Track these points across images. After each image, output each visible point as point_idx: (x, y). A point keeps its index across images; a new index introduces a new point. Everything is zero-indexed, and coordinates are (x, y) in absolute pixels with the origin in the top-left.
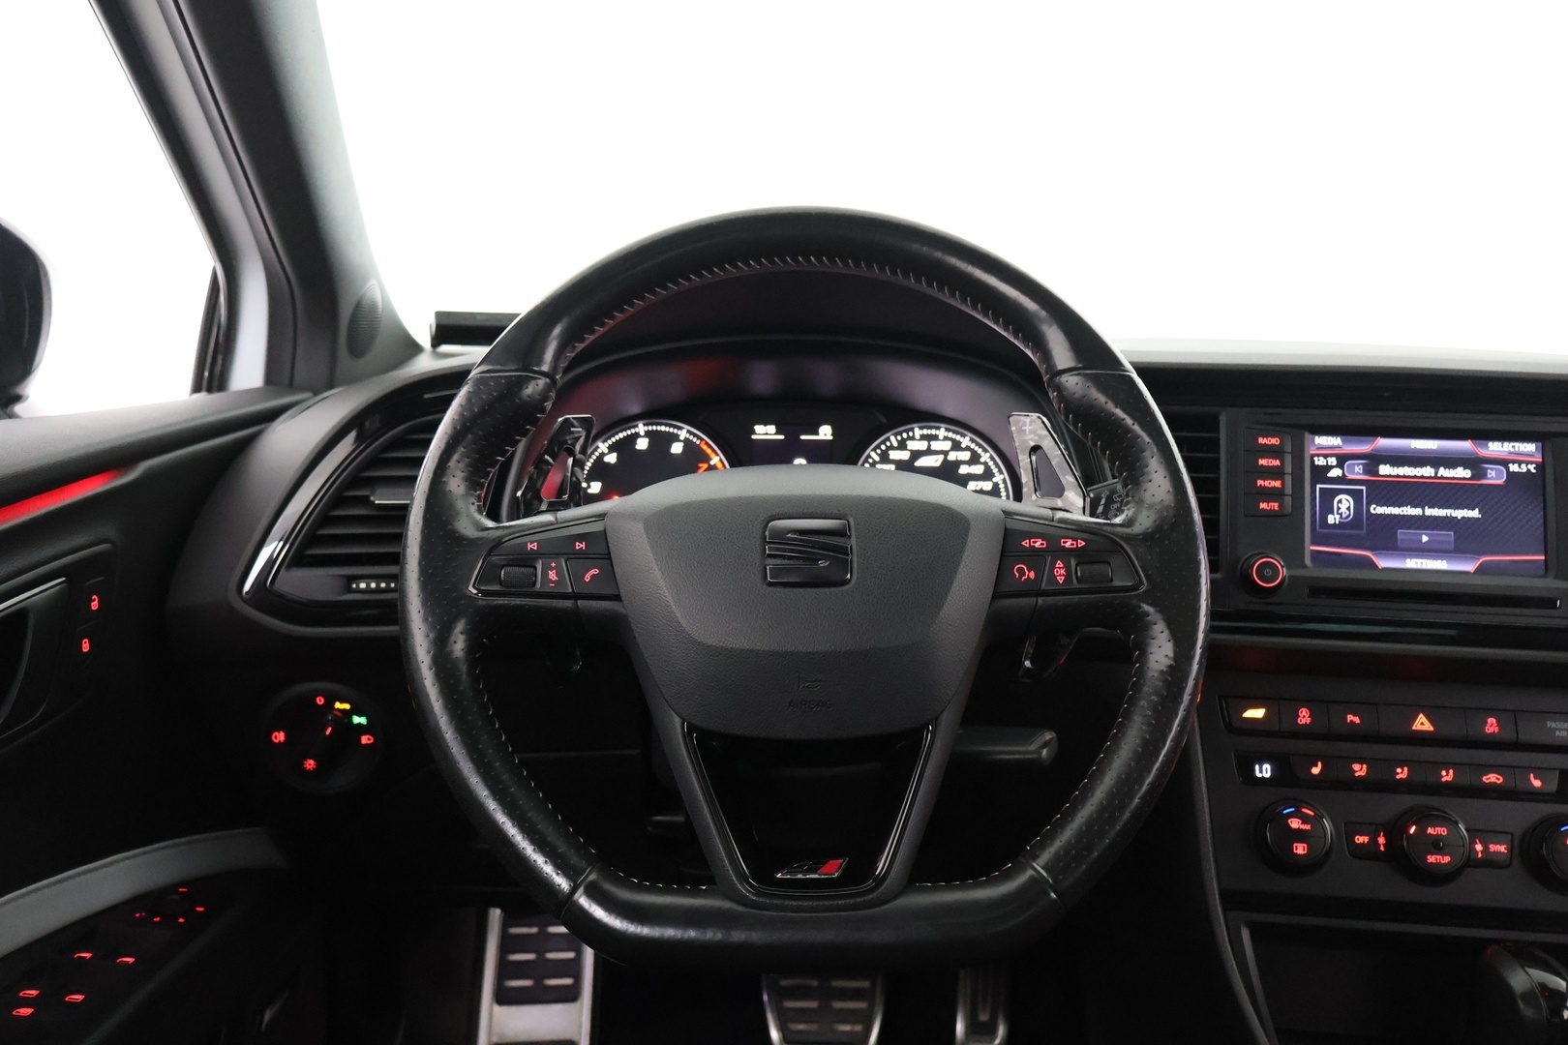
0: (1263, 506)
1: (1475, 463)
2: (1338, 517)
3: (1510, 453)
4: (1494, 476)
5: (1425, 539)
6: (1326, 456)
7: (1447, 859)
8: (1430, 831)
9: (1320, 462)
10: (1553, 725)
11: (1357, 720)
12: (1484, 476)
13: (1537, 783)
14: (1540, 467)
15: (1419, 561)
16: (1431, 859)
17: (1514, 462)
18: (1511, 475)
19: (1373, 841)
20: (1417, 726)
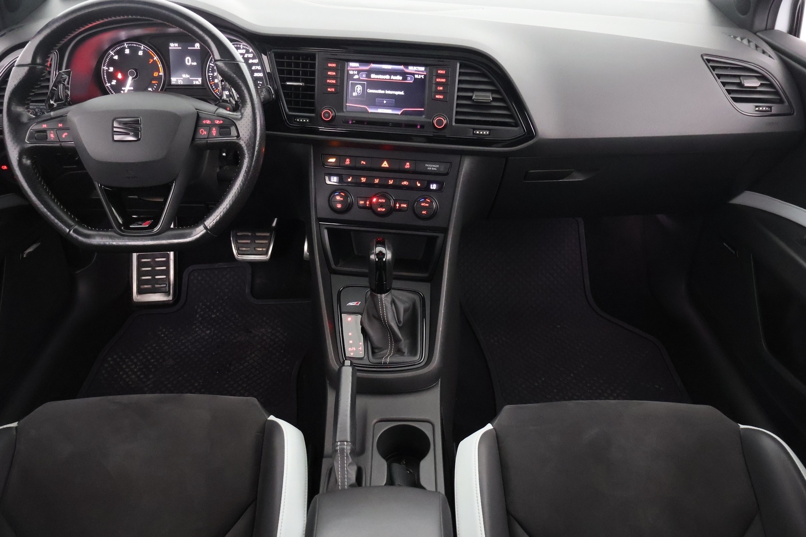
0: (329, 90)
1: (404, 75)
2: (356, 93)
3: (416, 71)
4: (410, 80)
5: (385, 102)
6: (353, 70)
7: (384, 210)
8: (380, 201)
9: (351, 72)
10: (427, 165)
11: (364, 163)
12: (406, 79)
13: (419, 185)
14: (425, 76)
15: (382, 110)
16: (379, 209)
17: (417, 74)
18: (415, 79)
19: (365, 203)
20: (383, 165)
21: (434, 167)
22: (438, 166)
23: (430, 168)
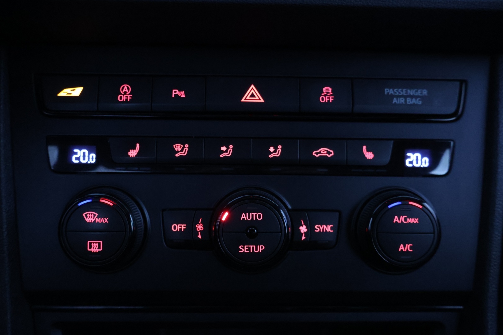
7: (261, 248)
8: (244, 216)
10: (391, 92)
11: (182, 94)
13: (369, 156)
16: (243, 249)
19: (191, 229)
20: (247, 98)
21: (412, 97)
22: (425, 92)
23: (402, 101)
